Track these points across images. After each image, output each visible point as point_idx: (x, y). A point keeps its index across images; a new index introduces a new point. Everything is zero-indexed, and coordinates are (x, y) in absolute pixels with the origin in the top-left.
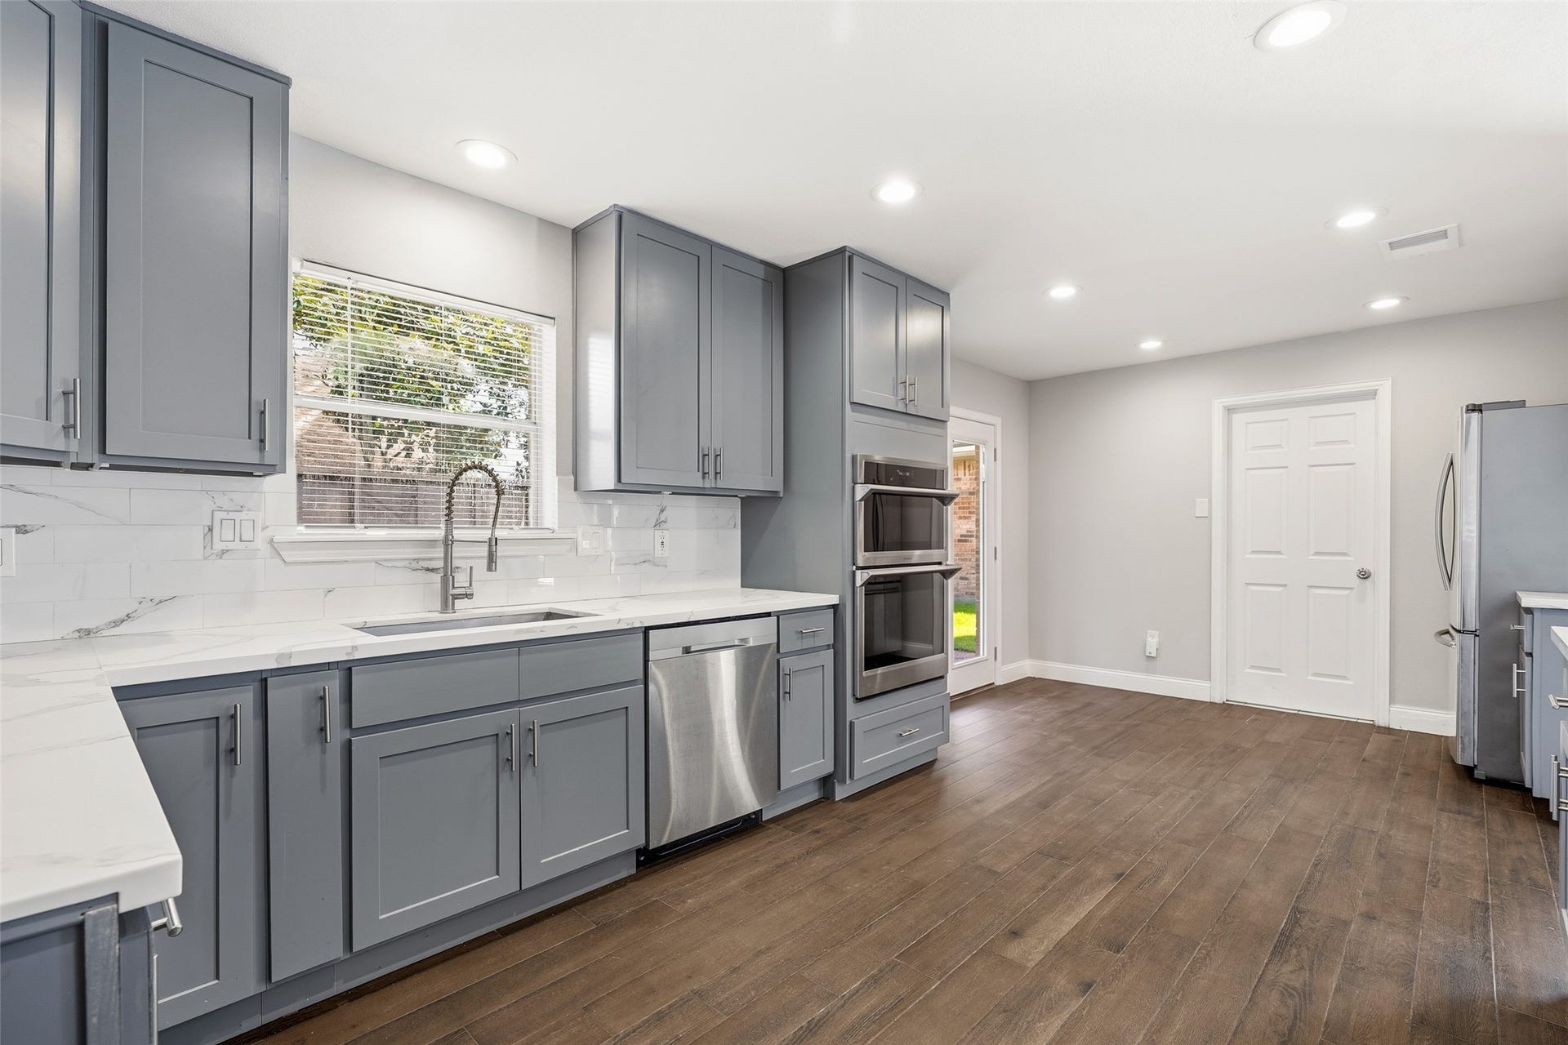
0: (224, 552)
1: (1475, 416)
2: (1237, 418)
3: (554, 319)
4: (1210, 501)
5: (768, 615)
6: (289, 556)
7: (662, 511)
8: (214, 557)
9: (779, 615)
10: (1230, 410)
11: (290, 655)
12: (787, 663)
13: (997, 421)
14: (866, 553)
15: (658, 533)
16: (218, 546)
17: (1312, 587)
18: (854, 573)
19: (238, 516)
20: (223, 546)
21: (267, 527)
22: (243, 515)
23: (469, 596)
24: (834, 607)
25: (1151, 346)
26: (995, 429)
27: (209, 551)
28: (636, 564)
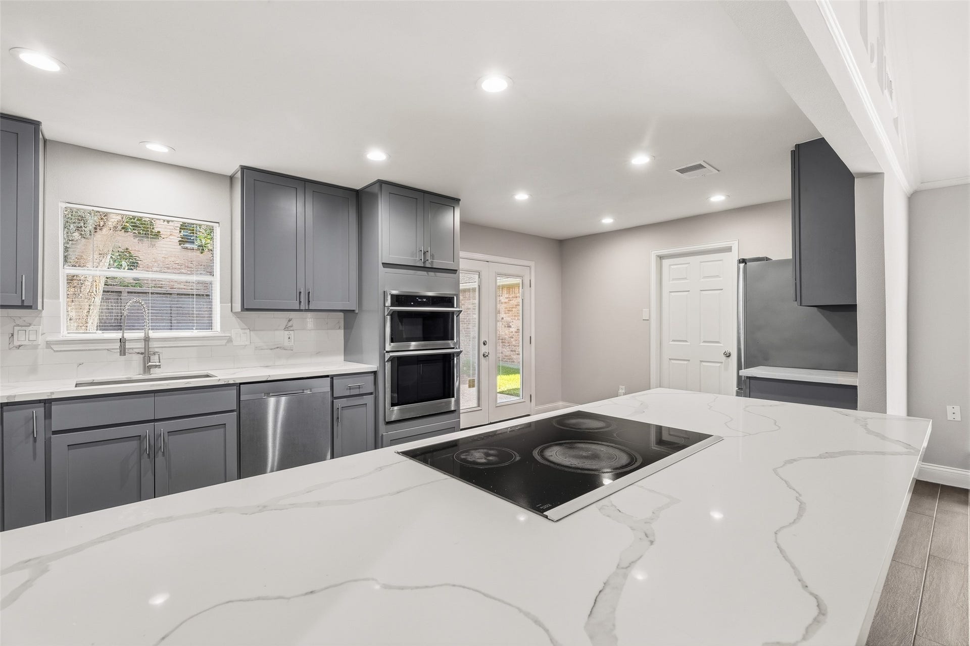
0: (20, 346)
1: (742, 265)
2: (666, 262)
3: (219, 223)
4: (650, 311)
5: (327, 376)
6: (56, 348)
7: (290, 320)
8: (14, 348)
9: (332, 377)
10: (661, 258)
11: (15, 396)
12: (339, 403)
13: (532, 264)
14: (392, 344)
15: (287, 332)
16: (16, 343)
17: (702, 361)
18: (384, 355)
19: (28, 329)
20: (19, 343)
21: (44, 334)
22: (30, 328)
23: (159, 366)
24: (375, 373)
25: (608, 221)
26: (530, 269)
27: (11, 346)
28: (272, 349)
